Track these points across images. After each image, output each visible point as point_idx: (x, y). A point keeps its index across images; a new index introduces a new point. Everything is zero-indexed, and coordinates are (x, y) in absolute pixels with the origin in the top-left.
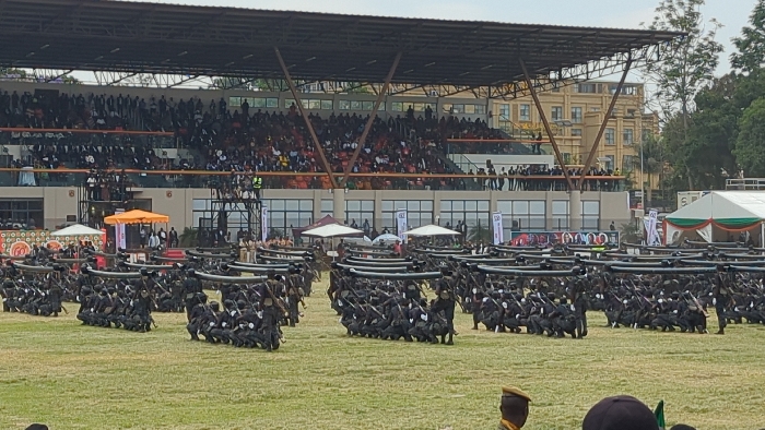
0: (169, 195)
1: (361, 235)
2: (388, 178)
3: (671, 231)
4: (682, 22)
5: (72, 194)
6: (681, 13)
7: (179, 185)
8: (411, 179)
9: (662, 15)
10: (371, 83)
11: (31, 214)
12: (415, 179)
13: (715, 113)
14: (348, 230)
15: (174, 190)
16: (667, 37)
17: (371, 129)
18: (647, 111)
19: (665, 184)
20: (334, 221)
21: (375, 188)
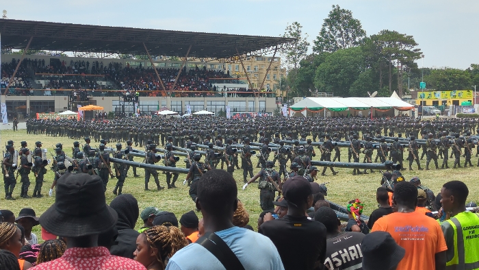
0: (103, 99)
1: (177, 114)
2: (187, 93)
3: (292, 112)
4: (295, 34)
5: (65, 99)
6: (294, 31)
7: (107, 95)
8: (196, 93)
9: (287, 32)
10: (180, 56)
11: (49, 107)
12: (197, 93)
13: (307, 69)
14: (172, 112)
15: (104, 97)
16: (290, 40)
17: (180, 75)
18: (282, 68)
19: (289, 95)
20: (166, 109)
21: (182, 96)
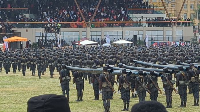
0: (27, 31)
1: (97, 44)
7: (30, 27)
12: (116, 24)
15: (28, 29)
20: (87, 39)
21: (101, 27)
